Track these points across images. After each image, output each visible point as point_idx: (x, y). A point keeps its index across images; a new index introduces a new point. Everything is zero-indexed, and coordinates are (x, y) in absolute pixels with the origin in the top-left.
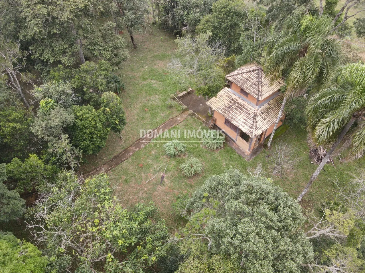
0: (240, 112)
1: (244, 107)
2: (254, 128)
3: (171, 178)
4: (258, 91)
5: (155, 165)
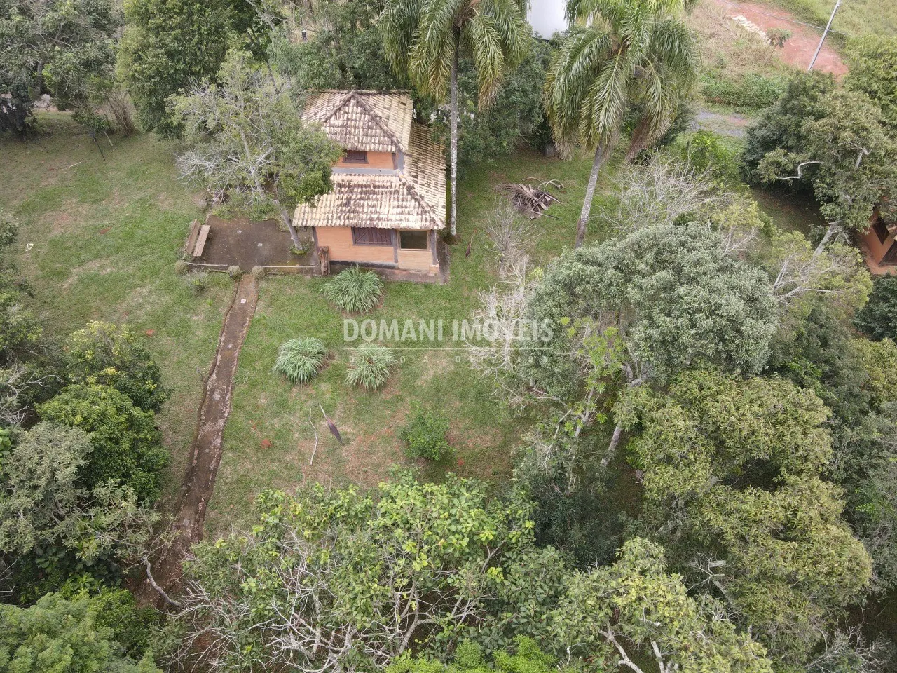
0: (377, 200)
1: (375, 187)
2: (428, 209)
3: (348, 416)
4: (388, 137)
5: (295, 419)
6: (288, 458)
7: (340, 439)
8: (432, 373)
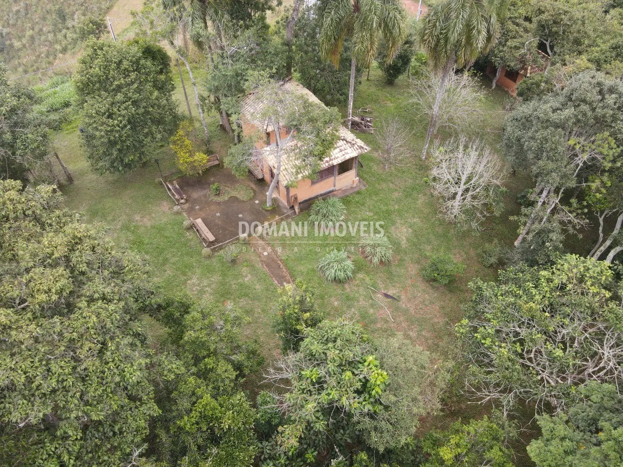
2: (354, 142)
3: (387, 284)
5: (362, 303)
6: (379, 326)
7: (395, 299)
8: (404, 238)
